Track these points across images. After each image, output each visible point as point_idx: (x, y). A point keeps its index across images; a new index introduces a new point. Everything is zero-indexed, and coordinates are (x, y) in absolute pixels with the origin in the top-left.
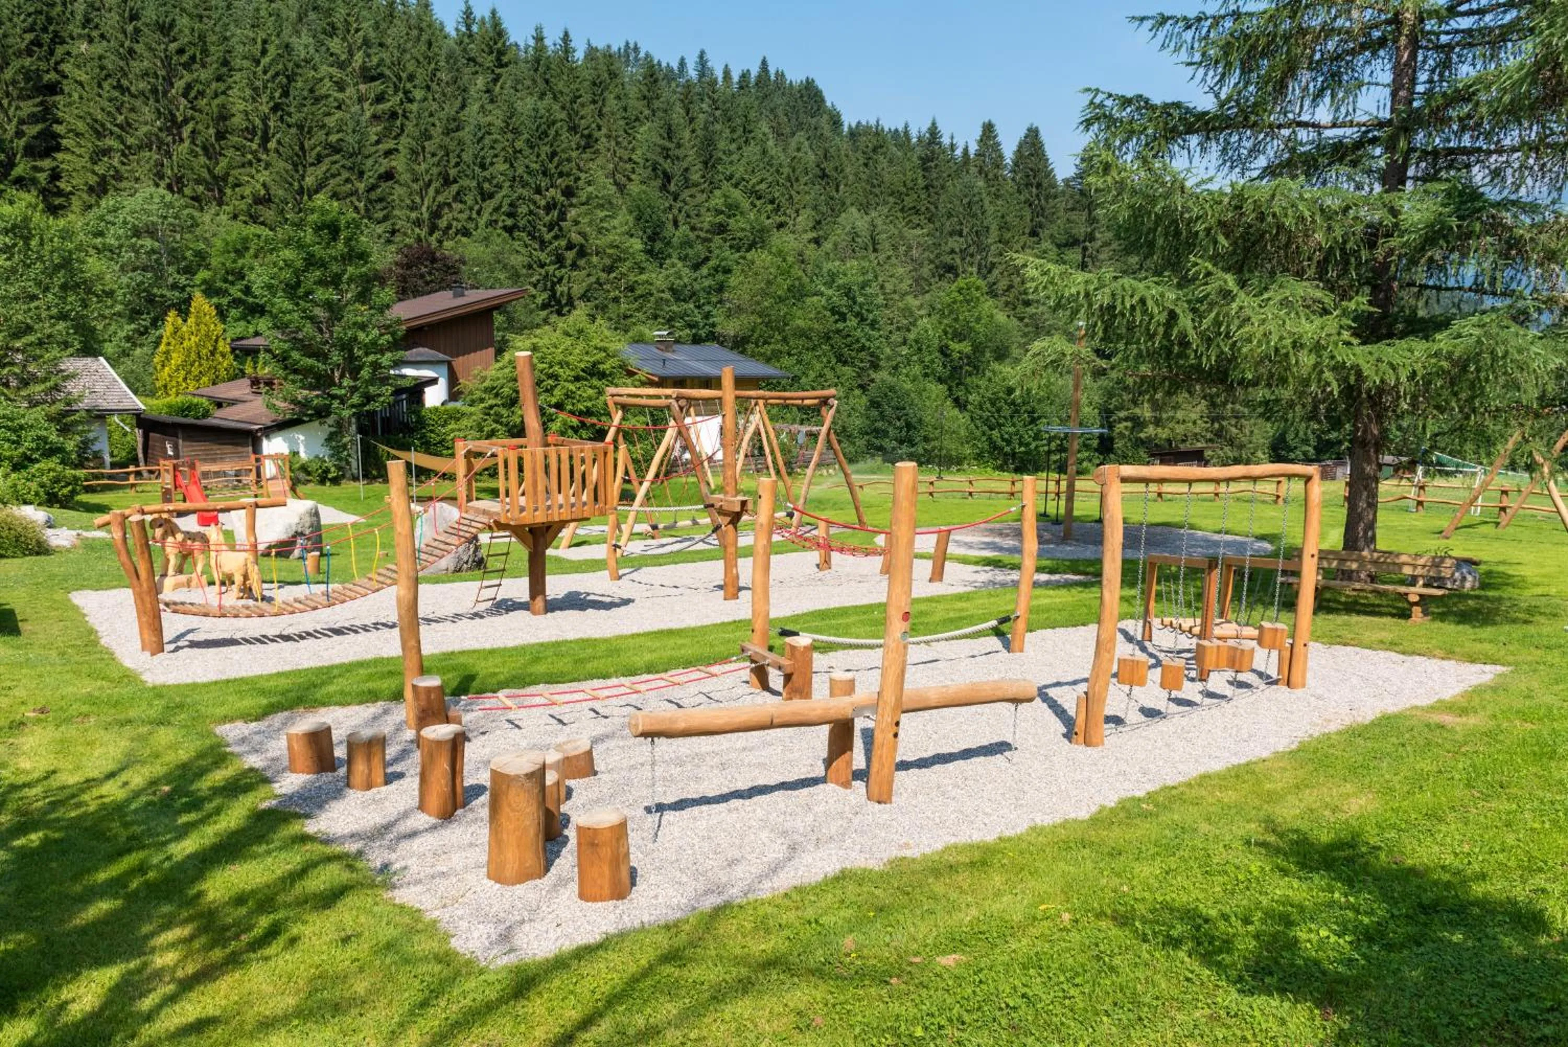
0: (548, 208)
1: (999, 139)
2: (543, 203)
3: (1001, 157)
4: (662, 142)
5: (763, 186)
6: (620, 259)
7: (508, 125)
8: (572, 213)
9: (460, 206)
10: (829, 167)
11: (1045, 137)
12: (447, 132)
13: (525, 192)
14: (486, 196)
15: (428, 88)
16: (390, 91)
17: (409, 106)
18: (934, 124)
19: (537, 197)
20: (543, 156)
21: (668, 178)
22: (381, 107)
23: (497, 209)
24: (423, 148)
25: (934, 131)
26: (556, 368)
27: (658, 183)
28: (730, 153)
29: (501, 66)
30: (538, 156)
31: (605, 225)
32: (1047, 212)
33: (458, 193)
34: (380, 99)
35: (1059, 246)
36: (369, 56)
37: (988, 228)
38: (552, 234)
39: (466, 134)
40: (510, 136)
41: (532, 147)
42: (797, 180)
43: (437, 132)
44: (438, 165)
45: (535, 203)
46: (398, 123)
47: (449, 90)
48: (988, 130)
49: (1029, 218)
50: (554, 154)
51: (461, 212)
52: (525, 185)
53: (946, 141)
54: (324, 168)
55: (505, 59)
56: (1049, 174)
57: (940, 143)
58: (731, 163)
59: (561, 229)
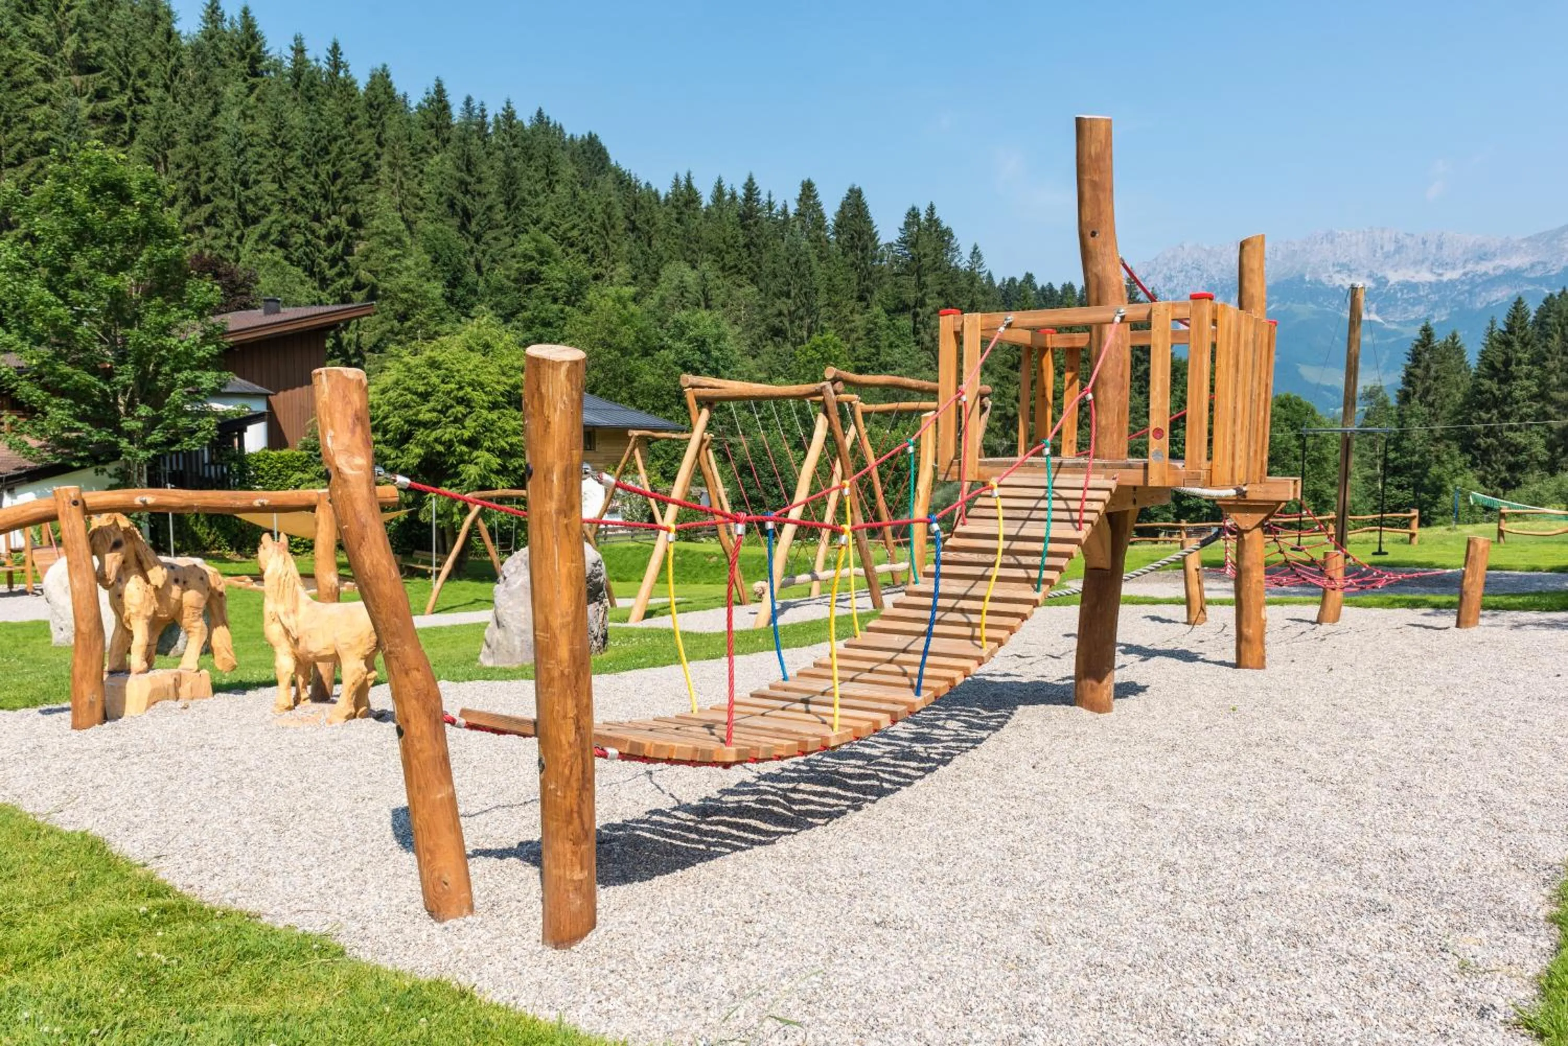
0: (331, 239)
1: (820, 199)
2: (323, 232)
3: (822, 216)
4: (459, 175)
5: (575, 233)
6: (415, 305)
7: (276, 138)
8: (361, 247)
9: (214, 230)
10: (639, 218)
11: (867, 197)
12: (196, 140)
13: (301, 219)
14: (250, 221)
15: (167, 87)
16: (115, 87)
17: (140, 108)
18: (751, 179)
19: (316, 225)
20: (323, 177)
21: (467, 216)
22: (102, 105)
23: (264, 237)
24: (165, 157)
25: (750, 188)
26: (469, 389)
27: (456, 221)
28: (537, 195)
29: (255, 74)
30: (317, 176)
31: (395, 265)
32: (874, 276)
33: (212, 215)
34: (101, 95)
35: (887, 311)
36: (85, 41)
37: (817, 291)
38: (336, 270)
39: (220, 143)
40: (279, 151)
41: (308, 166)
42: (613, 227)
43: (181, 137)
44: (185, 178)
45: (313, 232)
46: (126, 127)
47: (198, 91)
48: (808, 189)
49: (855, 282)
50: (336, 176)
51: (215, 237)
52: (300, 210)
53: (763, 197)
54: (28, 170)
55: (261, 67)
56: (873, 237)
57: (758, 201)
58: (538, 204)
59: (347, 265)
